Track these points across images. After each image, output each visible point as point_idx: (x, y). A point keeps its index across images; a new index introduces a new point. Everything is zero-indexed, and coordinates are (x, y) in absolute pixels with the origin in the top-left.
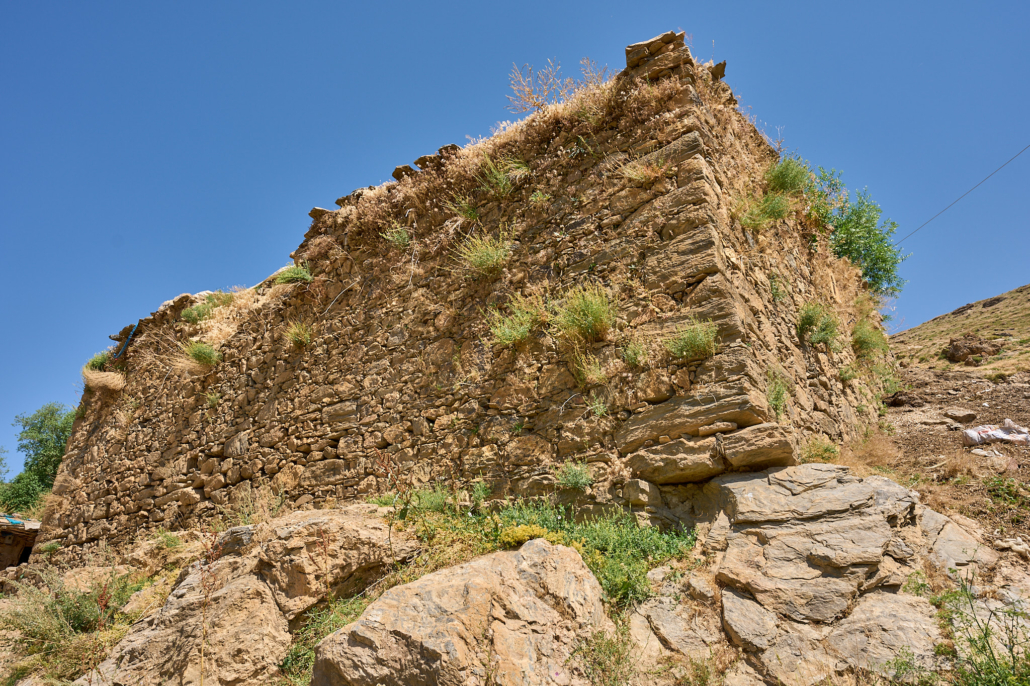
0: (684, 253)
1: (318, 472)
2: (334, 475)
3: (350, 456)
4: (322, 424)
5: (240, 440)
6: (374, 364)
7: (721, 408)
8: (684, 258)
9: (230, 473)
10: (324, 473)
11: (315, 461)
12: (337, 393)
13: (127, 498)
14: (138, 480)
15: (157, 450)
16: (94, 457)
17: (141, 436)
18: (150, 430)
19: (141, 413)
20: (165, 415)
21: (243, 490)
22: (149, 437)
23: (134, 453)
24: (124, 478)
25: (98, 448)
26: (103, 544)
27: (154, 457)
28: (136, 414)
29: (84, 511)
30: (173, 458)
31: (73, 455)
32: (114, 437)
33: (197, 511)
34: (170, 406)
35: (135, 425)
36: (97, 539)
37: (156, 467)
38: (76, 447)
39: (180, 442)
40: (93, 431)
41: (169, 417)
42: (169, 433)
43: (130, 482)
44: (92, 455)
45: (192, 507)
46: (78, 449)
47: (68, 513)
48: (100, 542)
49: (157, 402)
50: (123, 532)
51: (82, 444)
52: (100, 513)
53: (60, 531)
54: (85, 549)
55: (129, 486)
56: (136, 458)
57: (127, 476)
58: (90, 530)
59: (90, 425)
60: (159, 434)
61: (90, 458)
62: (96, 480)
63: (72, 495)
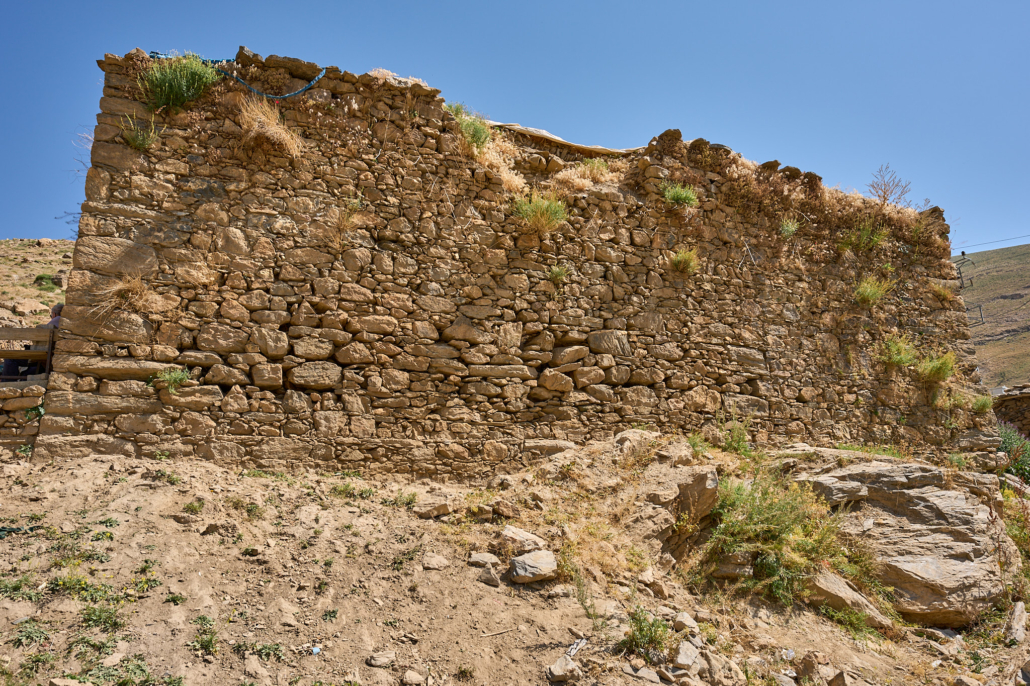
1: (743, 404)
2: (758, 410)
3: (773, 399)
4: (730, 361)
5: (618, 339)
6: (773, 327)
8: (965, 354)
9: (614, 371)
10: (748, 406)
11: (736, 393)
12: (739, 337)
13: (391, 346)
14: (409, 326)
15: (440, 296)
16: (238, 247)
17: (387, 262)
18: (410, 261)
19: (371, 224)
20: (442, 252)
21: (644, 396)
22: (410, 270)
23: (379, 283)
24: (367, 313)
25: (247, 237)
26: (355, 402)
27: (438, 304)
28: (356, 219)
29: (262, 337)
30: (487, 319)
31: (135, 214)
32: (302, 233)
33: (572, 400)
34: (452, 243)
35: (363, 237)
36: (331, 390)
37: (452, 322)
38: (137, 201)
39: (495, 303)
40: (208, 194)
41: (454, 258)
42: (463, 284)
43: (389, 323)
44: (228, 239)
45: (560, 395)
46: (151, 207)
47: (184, 322)
48: (346, 397)
49: (410, 221)
50: (409, 394)
51: (165, 205)
52: (314, 350)
53: (172, 352)
54: (298, 401)
55: (390, 329)
56: (386, 291)
57: (375, 312)
58: (297, 371)
59: (181, 177)
60: (436, 273)
61: (220, 243)
62: (267, 291)
63: (184, 294)
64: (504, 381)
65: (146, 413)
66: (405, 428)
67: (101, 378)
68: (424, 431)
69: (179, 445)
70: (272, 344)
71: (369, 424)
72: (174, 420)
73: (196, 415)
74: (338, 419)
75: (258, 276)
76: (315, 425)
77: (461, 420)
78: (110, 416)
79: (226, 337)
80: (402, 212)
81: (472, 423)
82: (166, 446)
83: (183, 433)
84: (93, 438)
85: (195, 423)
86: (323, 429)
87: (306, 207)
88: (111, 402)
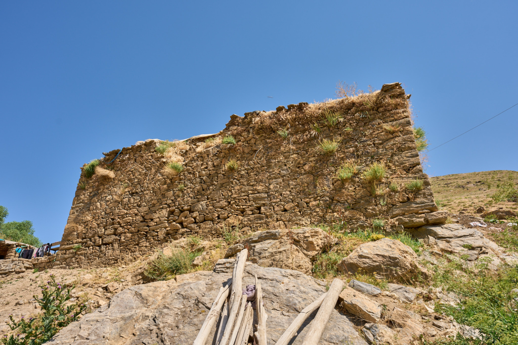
0: (408, 157)
1: (252, 219)
2: (260, 220)
3: (268, 213)
4: (249, 201)
5: (201, 205)
6: (274, 180)
7: (426, 206)
8: (408, 159)
9: (198, 218)
10: (255, 219)
11: (249, 215)
12: (256, 190)
13: (128, 226)
14: (134, 219)
15: (145, 206)
16: (98, 207)
17: (132, 200)
18: (138, 198)
19: (130, 190)
20: (147, 192)
21: (208, 225)
22: (138, 201)
23: (129, 207)
24: (124, 218)
25: (101, 204)
26: (116, 246)
27: (143, 209)
28: (126, 190)
29: (98, 231)
30: (158, 210)
31: (80, 206)
32: (112, 199)
33: (180, 232)
34: (150, 188)
35: (127, 195)
36: (111, 244)
37: (147, 214)
38: (81, 202)
39: (161, 204)
40: (94, 196)
41: (151, 193)
42: (152, 200)
43: (129, 219)
44: (96, 206)
45: (176, 231)
46: (83, 203)
47: (84, 232)
48: (114, 245)
49: (140, 185)
50: (130, 241)
51: (86, 201)
52: (109, 232)
53: (80, 240)
54: (103, 248)
55: (129, 221)
56: (130, 209)
57: (127, 217)
58: (104, 240)
59: (91, 193)
60: (145, 199)
61: (95, 208)
62: (102, 218)
63: (85, 224)
64: (158, 230)
65: (72, 258)
66: (127, 251)
67: (66, 250)
68: (132, 252)
69: (76, 265)
70: (100, 233)
71: (118, 252)
72: (77, 258)
73: (81, 256)
74: (110, 252)
75: (101, 214)
76: (105, 255)
77: (143, 246)
78: (65, 259)
79: (91, 233)
80: (139, 183)
81: (146, 247)
82: (74, 266)
83: (78, 262)
84: (62, 266)
85: (80, 258)
86: (107, 255)
87: (114, 190)
88: (67, 256)
